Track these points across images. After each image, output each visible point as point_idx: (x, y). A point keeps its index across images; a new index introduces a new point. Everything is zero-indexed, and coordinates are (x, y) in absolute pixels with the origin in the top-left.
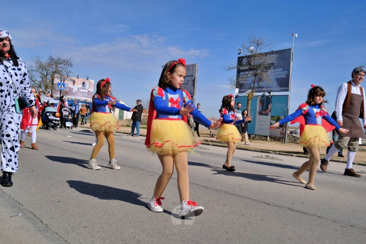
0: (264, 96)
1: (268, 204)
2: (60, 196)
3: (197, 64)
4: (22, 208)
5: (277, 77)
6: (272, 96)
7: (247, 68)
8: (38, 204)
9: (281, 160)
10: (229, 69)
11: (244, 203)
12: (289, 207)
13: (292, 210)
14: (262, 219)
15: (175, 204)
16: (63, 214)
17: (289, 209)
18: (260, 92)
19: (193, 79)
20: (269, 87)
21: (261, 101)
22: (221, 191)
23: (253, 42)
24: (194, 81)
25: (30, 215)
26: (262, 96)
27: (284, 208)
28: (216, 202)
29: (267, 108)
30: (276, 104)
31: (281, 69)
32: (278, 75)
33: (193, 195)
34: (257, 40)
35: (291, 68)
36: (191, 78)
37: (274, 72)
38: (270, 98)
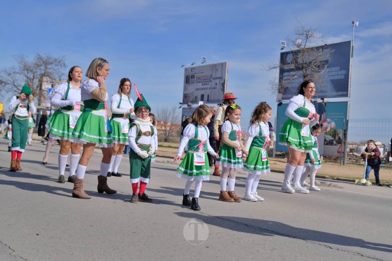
0: (315, 103)
1: (330, 248)
2: (60, 238)
3: (227, 63)
4: (13, 254)
5: (331, 78)
6: (325, 104)
7: (292, 66)
8: (33, 249)
9: (341, 188)
10: (270, 69)
12: (358, 252)
13: (362, 256)
15: (209, 248)
17: (358, 254)
19: (223, 82)
20: (321, 92)
23: (300, 33)
24: (223, 85)
27: (352, 253)
28: (262, 245)
30: (331, 114)
31: (338, 68)
32: (333, 76)
33: (232, 236)
34: (306, 31)
35: (351, 66)
36: (220, 81)
37: (329, 72)
38: (323, 105)
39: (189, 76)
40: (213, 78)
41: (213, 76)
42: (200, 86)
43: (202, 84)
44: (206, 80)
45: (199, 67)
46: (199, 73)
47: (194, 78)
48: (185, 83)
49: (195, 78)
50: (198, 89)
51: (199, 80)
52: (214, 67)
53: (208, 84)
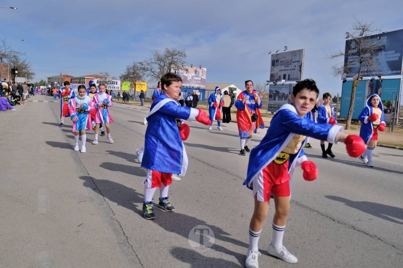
0: (373, 80)
1: (334, 220)
3: (304, 50)
4: (114, 217)
5: (388, 60)
6: (382, 80)
7: (355, 51)
10: (333, 57)
11: (309, 217)
12: (353, 226)
13: (355, 229)
14: (319, 238)
16: (143, 225)
18: (369, 76)
19: (300, 64)
20: (380, 71)
21: (370, 85)
22: (293, 201)
23: (358, 28)
24: (300, 67)
25: (118, 226)
26: (371, 80)
27: (347, 226)
29: (377, 92)
30: (387, 88)
31: (393, 52)
32: (389, 58)
34: (362, 26)
36: (298, 63)
37: (386, 55)
38: (380, 82)
39: (275, 61)
40: (293, 62)
41: (293, 60)
42: (283, 67)
43: (285, 66)
44: (287, 63)
45: (282, 53)
46: (282, 58)
47: (278, 62)
48: (271, 66)
49: (279, 62)
50: (281, 70)
51: (282, 63)
52: (294, 53)
53: (289, 66)
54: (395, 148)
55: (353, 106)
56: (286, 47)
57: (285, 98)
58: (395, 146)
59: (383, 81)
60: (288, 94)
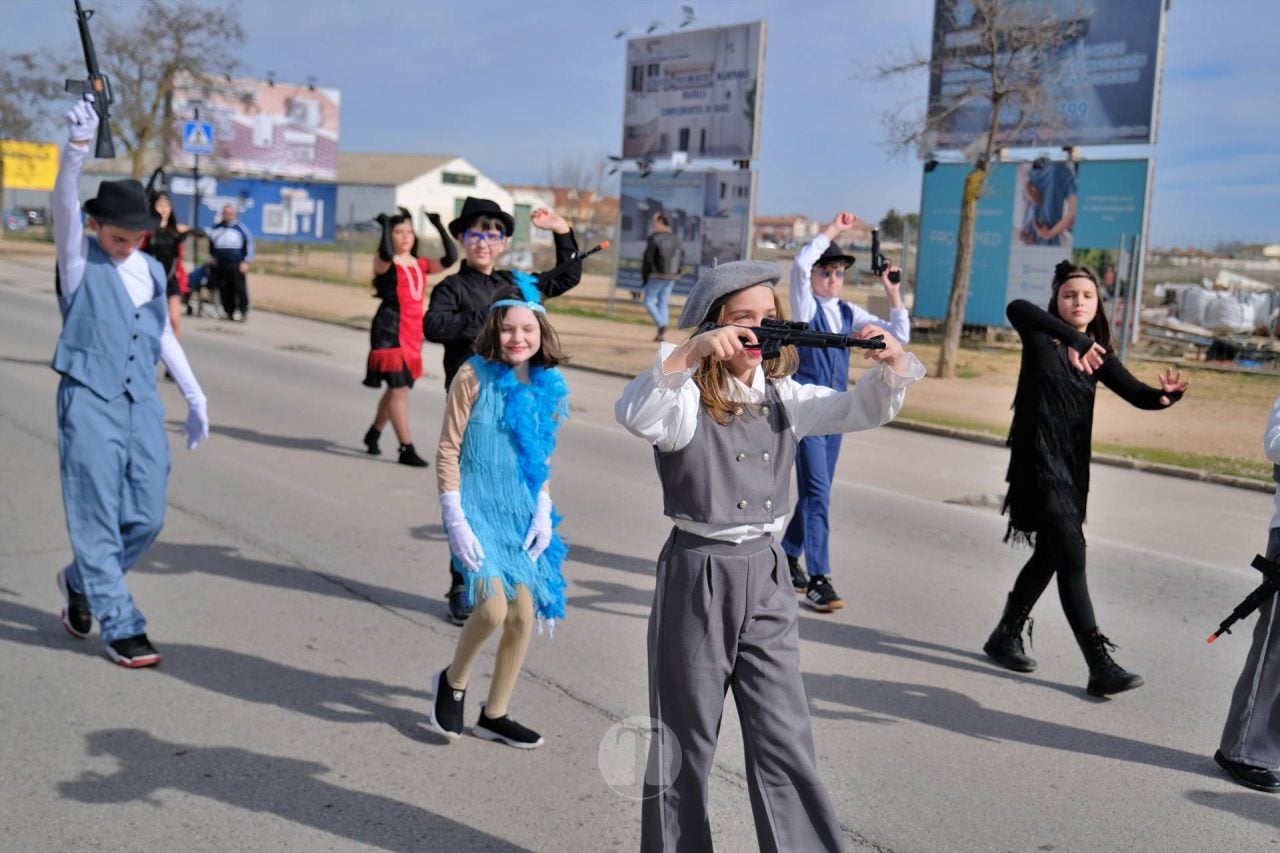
0: (1042, 164)
3: (763, 26)
5: (1099, 79)
6: (1077, 165)
7: (972, 38)
10: (885, 73)
18: (1029, 143)
19: (749, 87)
20: (1066, 124)
21: (1031, 185)
24: (750, 97)
26: (1037, 165)
29: (1057, 214)
30: (1095, 198)
31: (1119, 47)
32: (1104, 71)
35: (1164, 41)
36: (739, 85)
37: (1092, 58)
38: (1068, 171)
39: (642, 67)
40: (720, 76)
41: (720, 68)
42: (677, 99)
43: (685, 96)
44: (695, 80)
45: (673, 37)
46: (672, 58)
47: (657, 73)
48: (628, 91)
49: (662, 75)
50: (670, 112)
51: (674, 80)
52: (721, 37)
53: (703, 95)
54: (1128, 466)
55: (965, 280)
56: (688, 10)
57: (686, 232)
58: (1130, 459)
59: (1082, 168)
60: (700, 213)
